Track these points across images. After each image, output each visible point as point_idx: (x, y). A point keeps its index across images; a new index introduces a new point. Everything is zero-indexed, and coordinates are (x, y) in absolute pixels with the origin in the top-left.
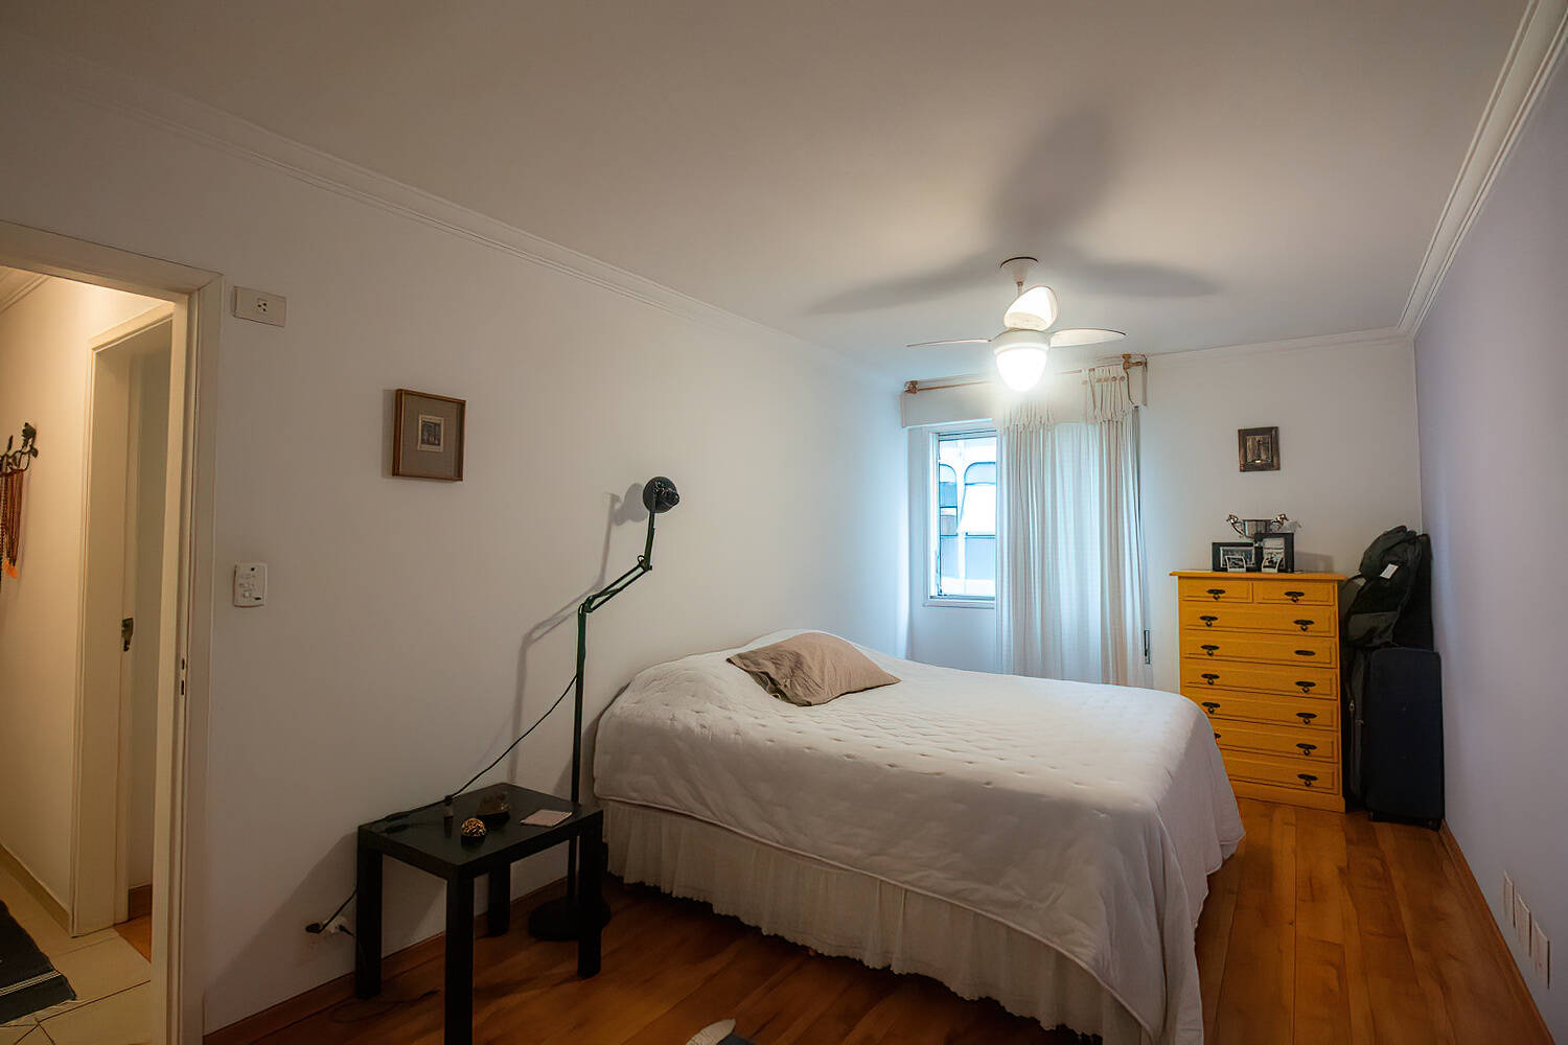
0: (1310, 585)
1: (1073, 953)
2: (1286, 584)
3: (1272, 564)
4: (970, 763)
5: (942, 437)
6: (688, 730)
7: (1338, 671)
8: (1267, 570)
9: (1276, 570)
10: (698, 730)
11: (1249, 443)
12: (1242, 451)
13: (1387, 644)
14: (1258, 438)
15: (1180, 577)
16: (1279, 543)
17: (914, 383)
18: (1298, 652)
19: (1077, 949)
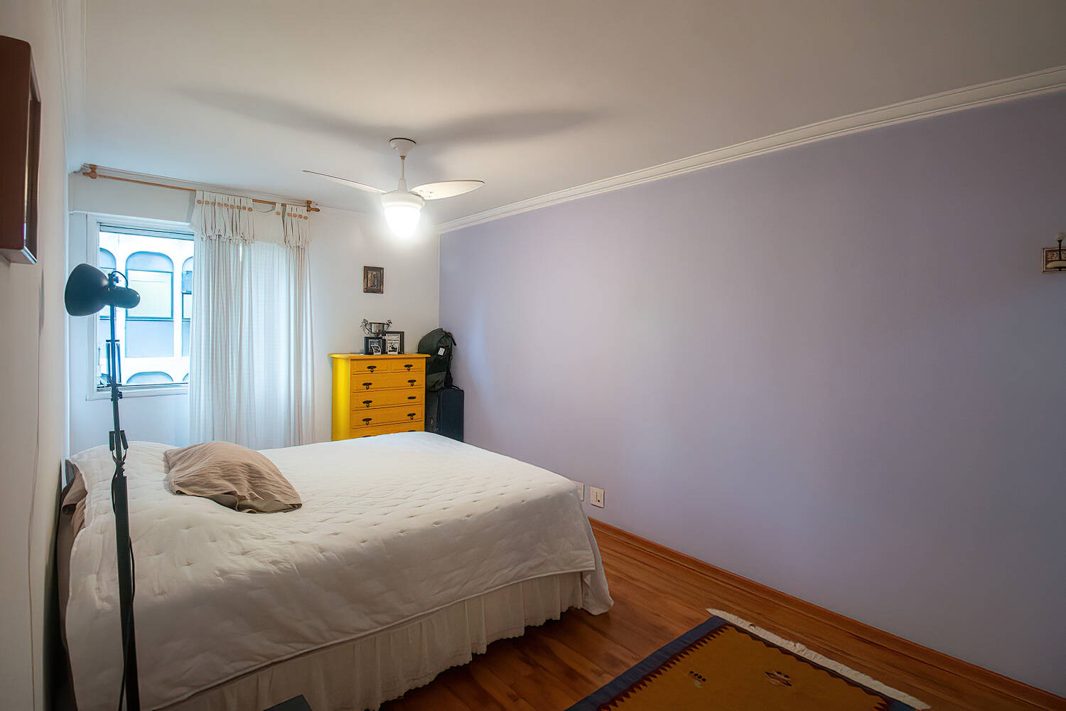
0: (415, 360)
1: (585, 567)
2: (405, 360)
3: (394, 349)
4: (502, 494)
5: (103, 226)
6: (256, 574)
7: (424, 406)
8: (391, 353)
9: (396, 353)
10: (272, 568)
11: (369, 275)
12: (366, 280)
13: (442, 388)
14: (374, 273)
15: (351, 360)
16: (397, 337)
17: (93, 168)
18: (409, 398)
19: (585, 564)
